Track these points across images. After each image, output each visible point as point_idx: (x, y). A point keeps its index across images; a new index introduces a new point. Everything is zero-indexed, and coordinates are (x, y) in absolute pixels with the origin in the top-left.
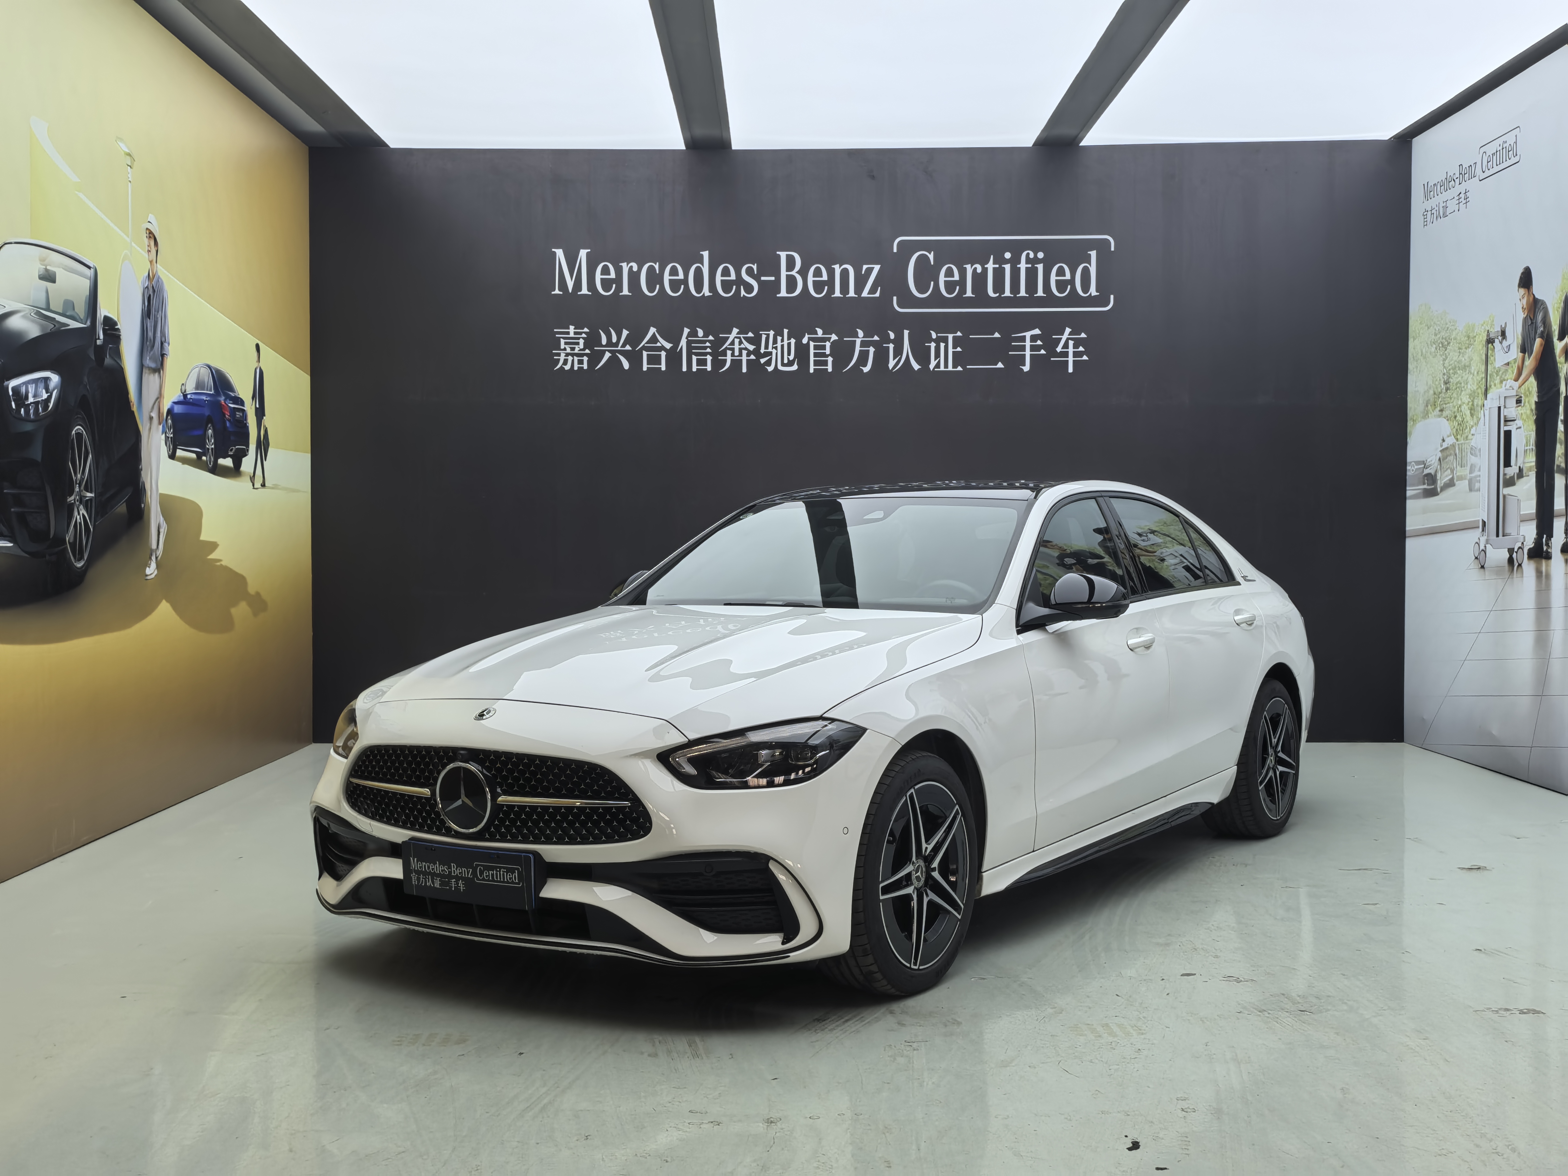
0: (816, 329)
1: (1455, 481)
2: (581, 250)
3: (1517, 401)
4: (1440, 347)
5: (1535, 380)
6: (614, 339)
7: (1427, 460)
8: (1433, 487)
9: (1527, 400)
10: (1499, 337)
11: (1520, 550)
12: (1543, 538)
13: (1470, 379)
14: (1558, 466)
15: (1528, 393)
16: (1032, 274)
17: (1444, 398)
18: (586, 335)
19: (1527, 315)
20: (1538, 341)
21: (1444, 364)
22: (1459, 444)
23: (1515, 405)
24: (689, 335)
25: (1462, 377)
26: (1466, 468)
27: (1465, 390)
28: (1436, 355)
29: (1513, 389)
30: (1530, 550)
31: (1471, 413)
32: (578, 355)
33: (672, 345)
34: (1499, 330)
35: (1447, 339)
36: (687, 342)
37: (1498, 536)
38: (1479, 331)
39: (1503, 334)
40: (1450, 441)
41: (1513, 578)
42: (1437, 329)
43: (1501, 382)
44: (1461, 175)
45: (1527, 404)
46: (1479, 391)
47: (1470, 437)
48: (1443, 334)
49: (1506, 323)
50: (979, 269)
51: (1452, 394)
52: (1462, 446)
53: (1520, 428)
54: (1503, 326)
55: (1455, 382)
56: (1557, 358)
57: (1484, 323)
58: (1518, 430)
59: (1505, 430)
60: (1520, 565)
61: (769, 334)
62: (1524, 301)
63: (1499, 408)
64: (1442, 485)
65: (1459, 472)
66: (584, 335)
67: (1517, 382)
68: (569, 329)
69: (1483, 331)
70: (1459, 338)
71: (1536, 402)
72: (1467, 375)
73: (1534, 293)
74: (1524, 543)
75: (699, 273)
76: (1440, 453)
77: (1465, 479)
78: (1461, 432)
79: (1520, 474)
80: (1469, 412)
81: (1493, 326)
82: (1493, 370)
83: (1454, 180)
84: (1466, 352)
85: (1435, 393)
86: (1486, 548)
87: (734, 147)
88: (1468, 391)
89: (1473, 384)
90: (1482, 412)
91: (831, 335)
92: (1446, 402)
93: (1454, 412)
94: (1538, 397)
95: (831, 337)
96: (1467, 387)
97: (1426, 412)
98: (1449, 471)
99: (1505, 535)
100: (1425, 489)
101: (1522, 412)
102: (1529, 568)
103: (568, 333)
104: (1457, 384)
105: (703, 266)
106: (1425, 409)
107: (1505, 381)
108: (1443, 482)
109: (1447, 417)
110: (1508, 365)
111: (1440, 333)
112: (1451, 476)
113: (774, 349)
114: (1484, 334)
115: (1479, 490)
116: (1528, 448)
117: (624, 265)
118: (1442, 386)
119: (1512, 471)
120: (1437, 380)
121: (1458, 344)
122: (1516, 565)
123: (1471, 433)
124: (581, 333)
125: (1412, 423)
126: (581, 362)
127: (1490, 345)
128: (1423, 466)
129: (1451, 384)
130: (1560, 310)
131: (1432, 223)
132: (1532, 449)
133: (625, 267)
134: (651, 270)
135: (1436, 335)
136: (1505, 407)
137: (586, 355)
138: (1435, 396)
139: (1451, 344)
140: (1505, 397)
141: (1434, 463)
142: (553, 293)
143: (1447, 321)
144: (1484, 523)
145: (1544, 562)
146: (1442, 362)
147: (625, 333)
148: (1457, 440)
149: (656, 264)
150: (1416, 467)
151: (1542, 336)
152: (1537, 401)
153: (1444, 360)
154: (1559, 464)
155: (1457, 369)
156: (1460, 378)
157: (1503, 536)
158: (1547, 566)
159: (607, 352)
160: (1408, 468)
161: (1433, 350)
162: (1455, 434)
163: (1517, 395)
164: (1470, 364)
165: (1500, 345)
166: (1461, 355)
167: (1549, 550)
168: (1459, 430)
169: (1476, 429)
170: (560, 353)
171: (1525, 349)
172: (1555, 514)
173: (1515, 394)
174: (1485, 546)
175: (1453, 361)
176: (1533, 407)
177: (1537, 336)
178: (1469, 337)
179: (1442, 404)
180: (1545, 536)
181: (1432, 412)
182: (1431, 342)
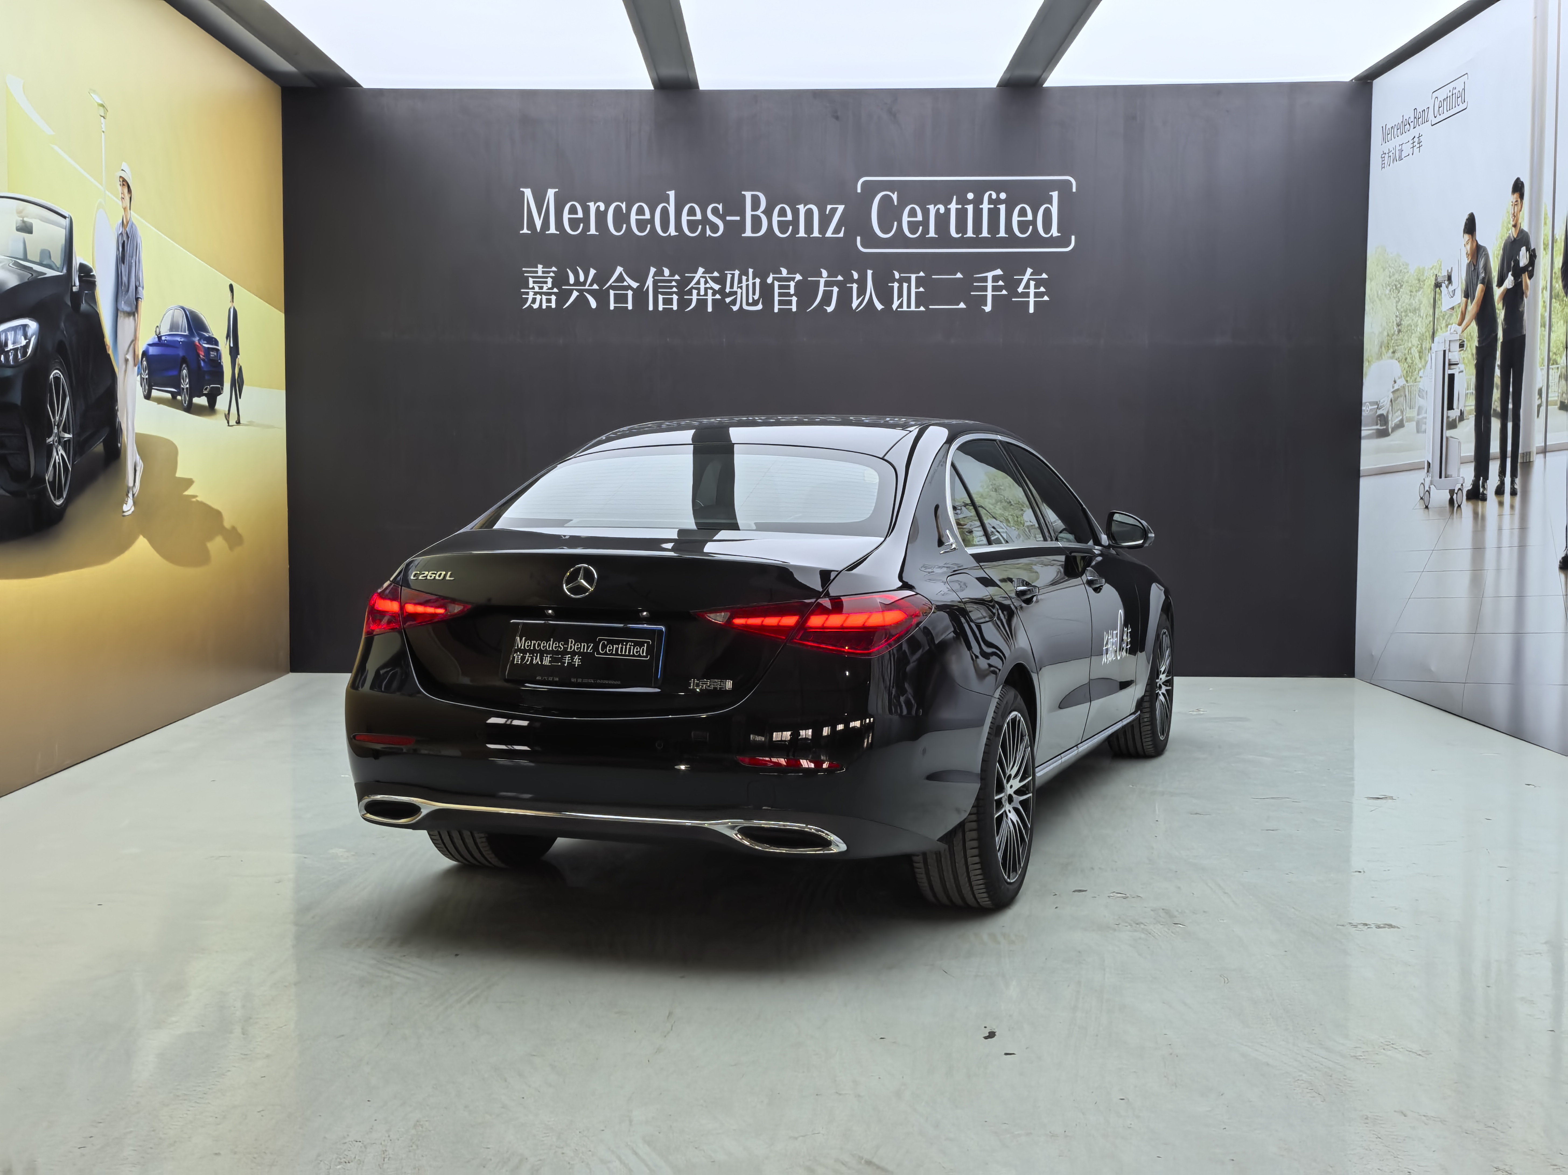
0: (781, 268)
1: (1404, 422)
2: (549, 190)
3: (1460, 345)
4: (1393, 290)
5: (1477, 325)
6: (582, 279)
7: (1380, 401)
8: (1385, 427)
9: (1469, 345)
10: (1446, 281)
11: (1460, 491)
12: (1480, 480)
13: (1419, 321)
14: (1495, 410)
15: (1470, 337)
16: (994, 214)
17: (1396, 340)
18: (554, 274)
19: (1471, 261)
20: (1480, 287)
21: (1397, 306)
22: (1408, 386)
23: (1458, 349)
24: (655, 274)
25: (1413, 320)
26: (1414, 410)
27: (1415, 333)
28: (1390, 297)
29: (1457, 333)
30: (1468, 491)
31: (1419, 355)
32: (546, 294)
33: (639, 284)
34: (1446, 274)
35: (1400, 282)
36: (653, 281)
37: (1440, 477)
38: (1428, 275)
39: (1449, 278)
40: (1401, 382)
41: (1453, 519)
42: (1391, 272)
43: (1447, 326)
44: (1415, 119)
45: (1468, 348)
46: (1427, 334)
47: (1418, 379)
48: (1397, 276)
49: (1452, 268)
50: (942, 210)
51: (1404, 336)
52: (1411, 388)
53: (1462, 371)
54: (1450, 271)
55: (1406, 325)
56: (1496, 304)
57: (1433, 267)
58: (1461, 374)
59: (1449, 373)
60: (1459, 506)
61: (734, 274)
62: (1469, 247)
63: (1445, 351)
64: (1393, 425)
65: (1409, 413)
66: (552, 274)
67: (1460, 327)
68: (537, 268)
69: (1432, 275)
70: (1410, 282)
71: (1476, 347)
72: (1417, 318)
73: (1477, 239)
74: (1463, 484)
75: (665, 213)
76: (1391, 394)
77: (1413, 421)
78: (1411, 374)
79: (1462, 417)
80: (1418, 354)
81: (1440, 270)
82: (1440, 314)
83: (1409, 124)
84: (1416, 295)
85: (1388, 335)
86: (1430, 489)
87: (702, 86)
88: (1418, 334)
89: (1422, 327)
90: (1429, 354)
91: (796, 274)
92: (1398, 344)
93: (1405, 355)
94: (1479, 342)
95: (795, 277)
96: (1417, 330)
97: (1380, 353)
98: (1399, 411)
99: (1447, 476)
100: (1378, 429)
101: (1464, 356)
102: (1467, 508)
103: (536, 272)
104: (1408, 326)
105: (669, 205)
106: (1379, 350)
107: (1450, 324)
108: (1393, 423)
109: (1399, 358)
110: (1453, 310)
111: (1394, 275)
112: (1401, 417)
113: (739, 289)
114: (1432, 278)
115: (1425, 432)
116: (1469, 391)
117: (591, 204)
118: (1395, 328)
119: (1454, 414)
120: (1390, 322)
121: (1409, 288)
122: (1456, 505)
123: (1420, 375)
124: (549, 272)
125: (1367, 363)
126: (549, 301)
127: (1438, 289)
128: (1376, 406)
129: (1403, 326)
130: (1500, 257)
131: (1389, 165)
132: (1472, 393)
133: (592, 206)
134: (618, 209)
135: (1390, 277)
136: (1449, 351)
137: (555, 293)
138: (1389, 338)
139: (1404, 286)
140: (1450, 341)
141: (1387, 404)
142: (521, 232)
143: (1401, 264)
144: (1429, 464)
145: (1480, 503)
146: (1395, 304)
147: (592, 272)
148: (1407, 381)
149: (623, 204)
150: (1370, 407)
151: (1483, 283)
152: (1477, 345)
153: (1397, 302)
154: (1495, 408)
155: (1408, 311)
156: (1410, 321)
157: (1446, 477)
158: (1483, 507)
159: (575, 291)
160: (1364, 408)
161: (1387, 292)
162: (1405, 375)
163: (1460, 340)
164: (1420, 307)
165: (1446, 289)
166: (1412, 298)
167: (1485, 492)
168: (1408, 372)
169: (1424, 371)
170: (529, 292)
171: (1468, 294)
172: (1491, 457)
173: (1458, 338)
174: (1430, 487)
175: (1405, 304)
176: (1474, 351)
177: (1479, 282)
178: (1419, 280)
179: (1395, 346)
180: (1482, 478)
181: (1385, 353)
182: (1386, 284)
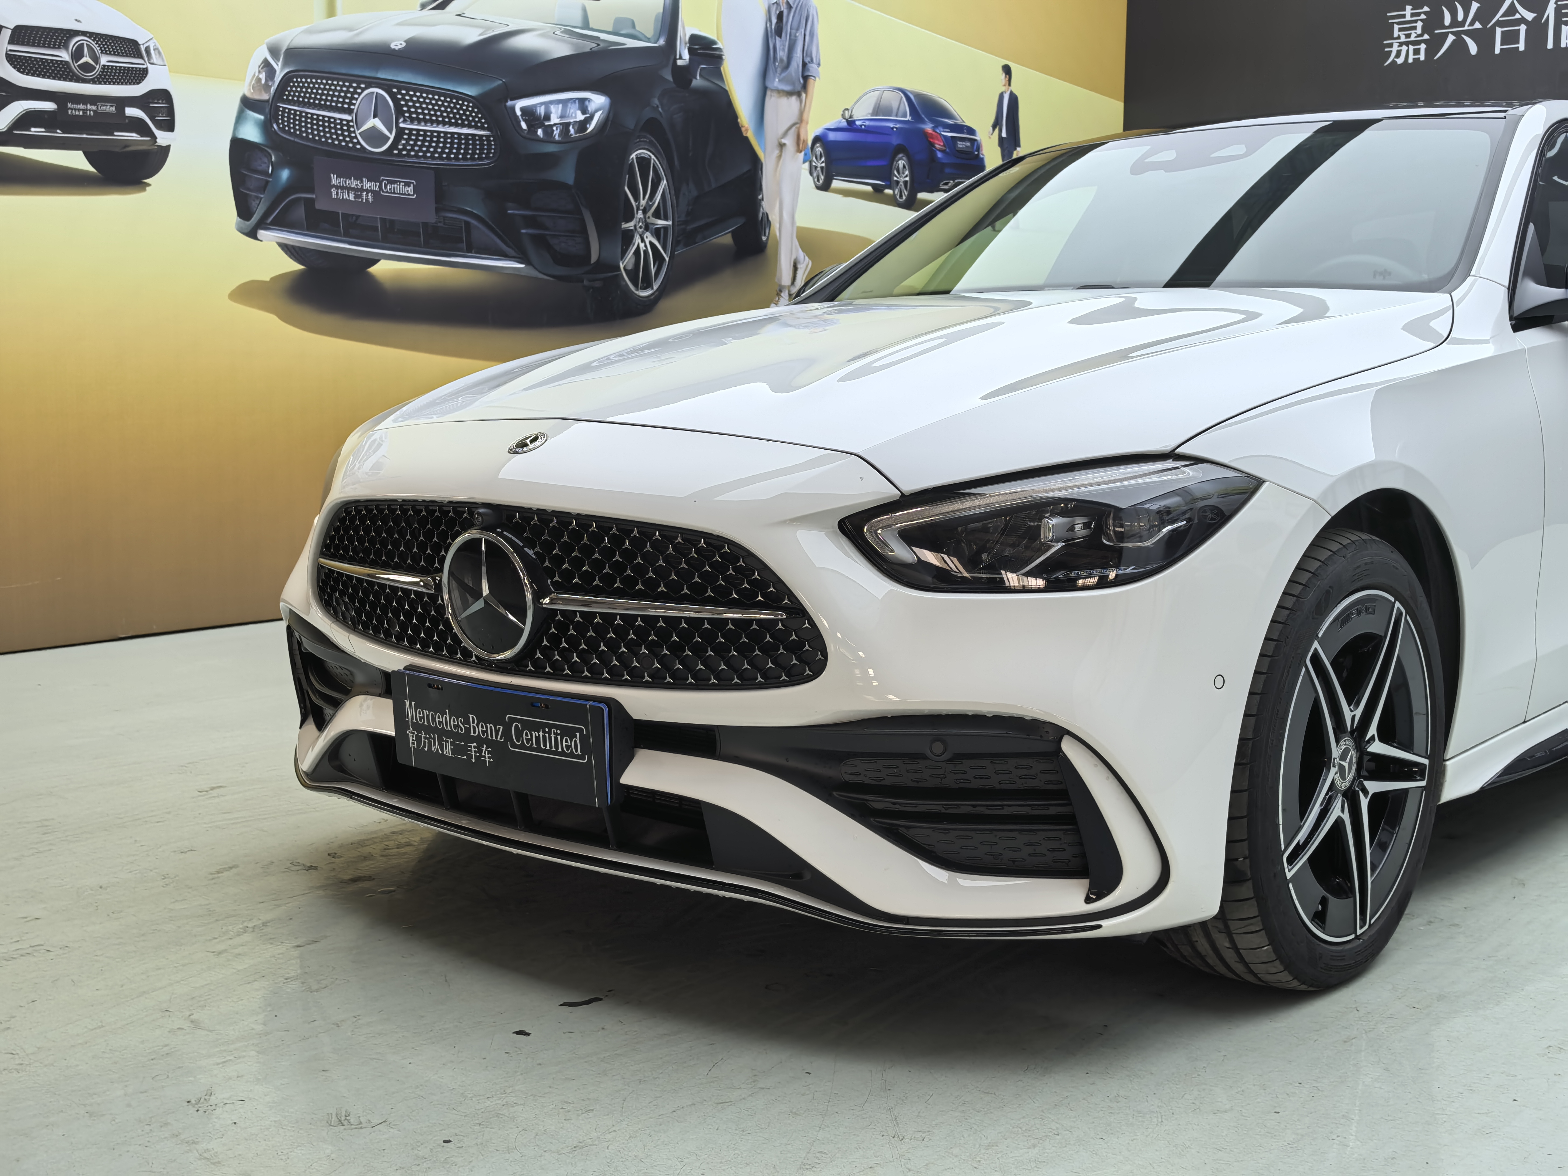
6: (1460, 17)
18: (1425, 15)
32: (1414, 43)
33: (1535, 15)
36: (1556, 8)
66: (1423, 16)
68: (1405, 10)
103: (1404, 16)
124: (1419, 14)
126: (1417, 51)
137: (1425, 41)
147: (1475, 6)
159: (1450, 35)
170: (1392, 43)
